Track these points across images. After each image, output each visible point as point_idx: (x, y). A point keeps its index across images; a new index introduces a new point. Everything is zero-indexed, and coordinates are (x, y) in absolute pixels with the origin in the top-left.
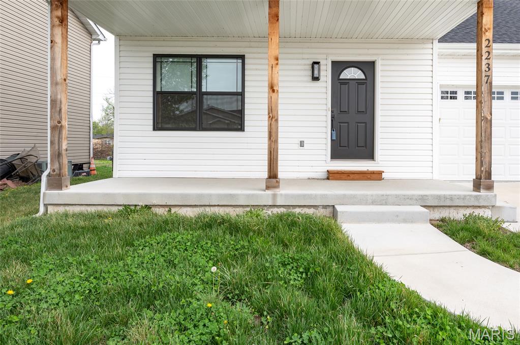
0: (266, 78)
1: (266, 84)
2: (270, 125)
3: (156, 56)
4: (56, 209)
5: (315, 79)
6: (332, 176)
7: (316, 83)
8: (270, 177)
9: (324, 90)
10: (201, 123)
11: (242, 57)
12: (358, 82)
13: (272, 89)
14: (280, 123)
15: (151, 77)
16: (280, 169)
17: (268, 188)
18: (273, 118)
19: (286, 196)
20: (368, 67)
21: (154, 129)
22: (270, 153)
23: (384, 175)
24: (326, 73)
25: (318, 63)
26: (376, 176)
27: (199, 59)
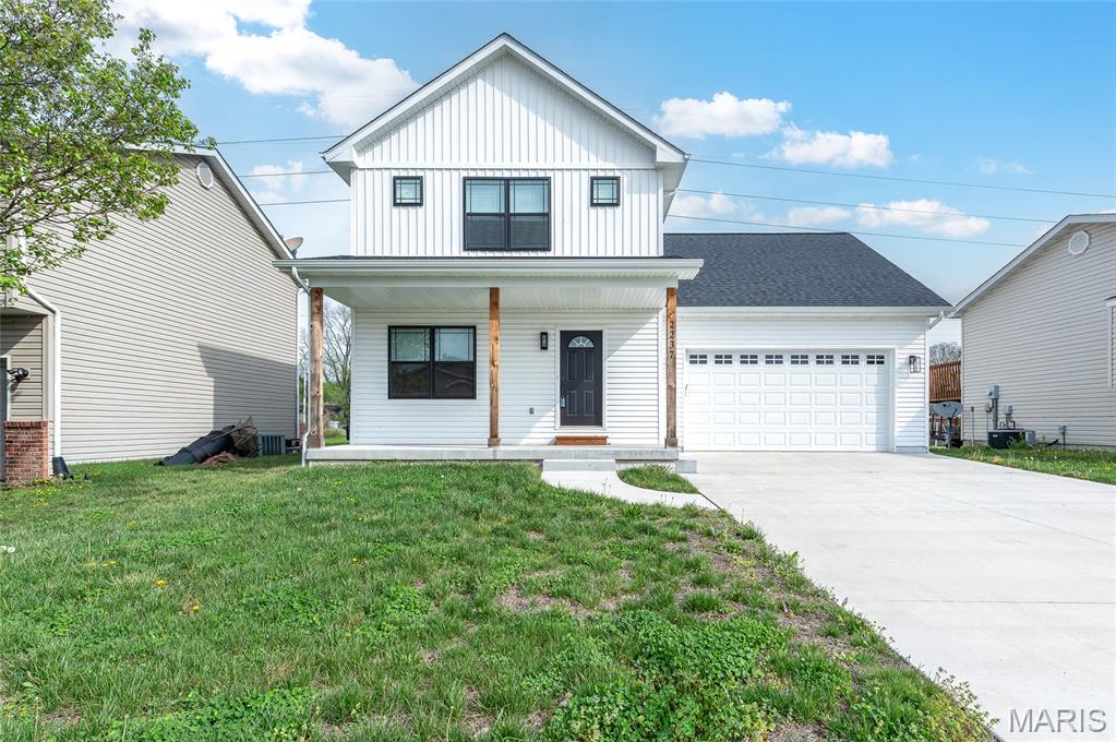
0: (488, 354)
1: (488, 359)
2: (492, 395)
3: (390, 328)
4: (315, 464)
5: (544, 348)
6: (560, 441)
7: (544, 353)
8: (491, 437)
9: (553, 359)
10: (434, 392)
11: (474, 328)
12: (587, 350)
13: (493, 363)
14: (500, 392)
15: (387, 348)
16: (500, 430)
17: (489, 445)
18: (494, 389)
19: (504, 452)
20: (596, 336)
21: (389, 398)
22: (492, 417)
23: (608, 441)
24: (555, 343)
25: (546, 334)
26: (602, 441)
27: (432, 330)
